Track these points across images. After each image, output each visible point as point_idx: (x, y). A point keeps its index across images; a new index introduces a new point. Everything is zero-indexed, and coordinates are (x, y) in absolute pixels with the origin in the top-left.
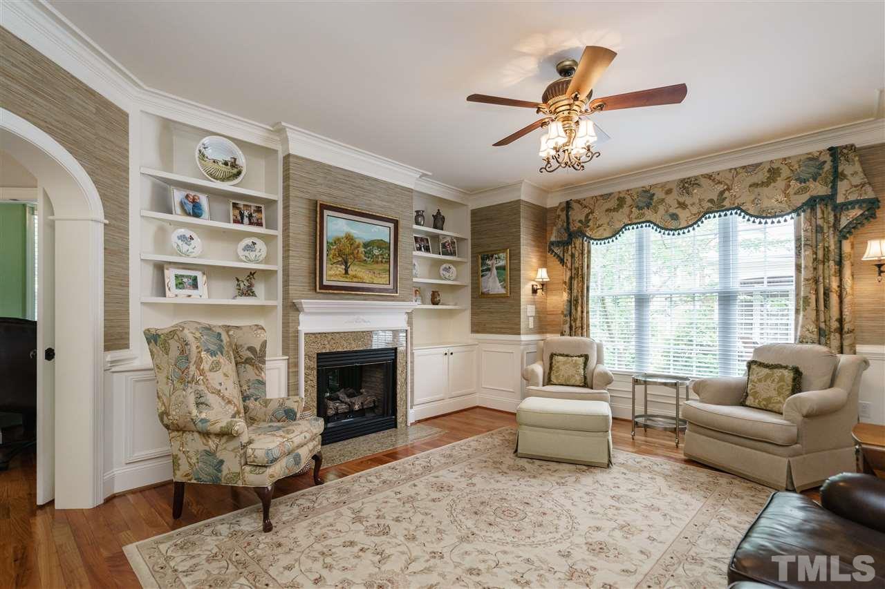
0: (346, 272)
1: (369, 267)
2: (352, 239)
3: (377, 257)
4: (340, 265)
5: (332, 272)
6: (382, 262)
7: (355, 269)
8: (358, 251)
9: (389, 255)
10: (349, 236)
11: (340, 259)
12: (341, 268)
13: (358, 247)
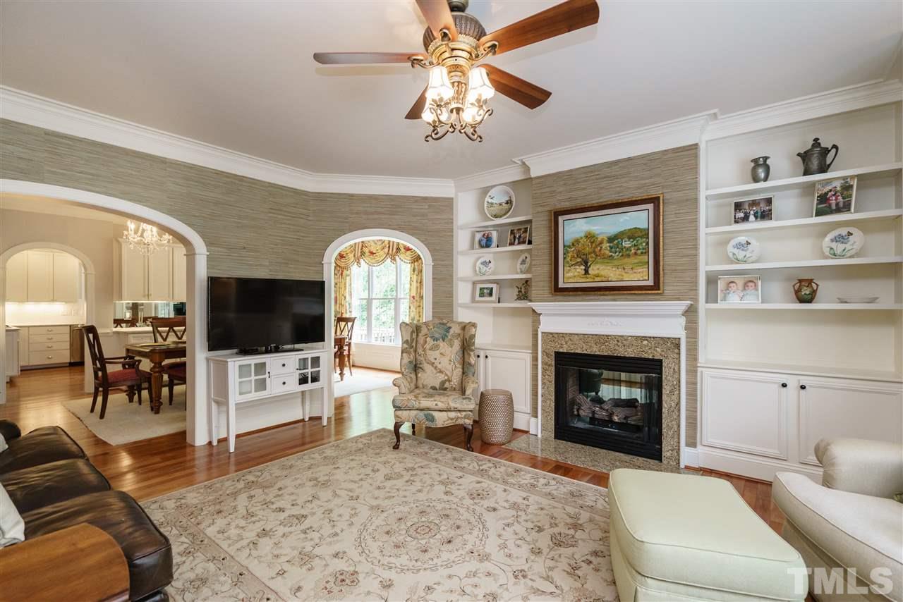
0: (586, 272)
1: (616, 262)
2: (594, 236)
3: (628, 249)
4: (579, 266)
5: (570, 274)
6: (636, 254)
7: (598, 267)
8: (601, 248)
9: (648, 244)
10: (590, 234)
11: (579, 260)
12: (581, 269)
13: (601, 243)
